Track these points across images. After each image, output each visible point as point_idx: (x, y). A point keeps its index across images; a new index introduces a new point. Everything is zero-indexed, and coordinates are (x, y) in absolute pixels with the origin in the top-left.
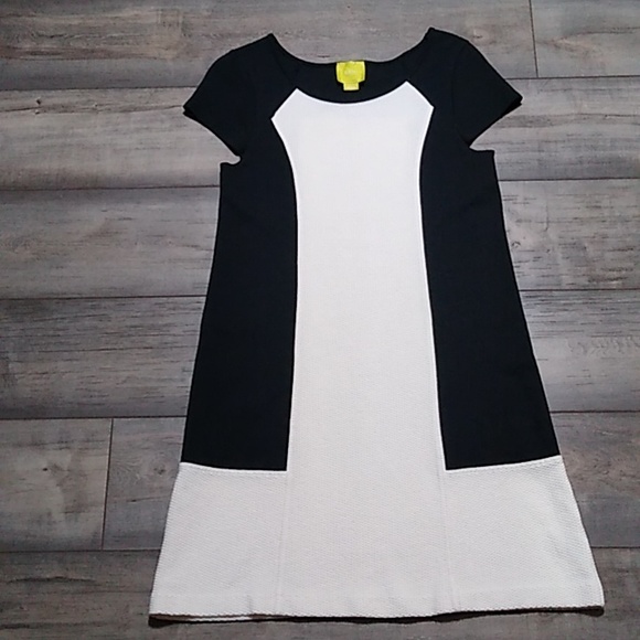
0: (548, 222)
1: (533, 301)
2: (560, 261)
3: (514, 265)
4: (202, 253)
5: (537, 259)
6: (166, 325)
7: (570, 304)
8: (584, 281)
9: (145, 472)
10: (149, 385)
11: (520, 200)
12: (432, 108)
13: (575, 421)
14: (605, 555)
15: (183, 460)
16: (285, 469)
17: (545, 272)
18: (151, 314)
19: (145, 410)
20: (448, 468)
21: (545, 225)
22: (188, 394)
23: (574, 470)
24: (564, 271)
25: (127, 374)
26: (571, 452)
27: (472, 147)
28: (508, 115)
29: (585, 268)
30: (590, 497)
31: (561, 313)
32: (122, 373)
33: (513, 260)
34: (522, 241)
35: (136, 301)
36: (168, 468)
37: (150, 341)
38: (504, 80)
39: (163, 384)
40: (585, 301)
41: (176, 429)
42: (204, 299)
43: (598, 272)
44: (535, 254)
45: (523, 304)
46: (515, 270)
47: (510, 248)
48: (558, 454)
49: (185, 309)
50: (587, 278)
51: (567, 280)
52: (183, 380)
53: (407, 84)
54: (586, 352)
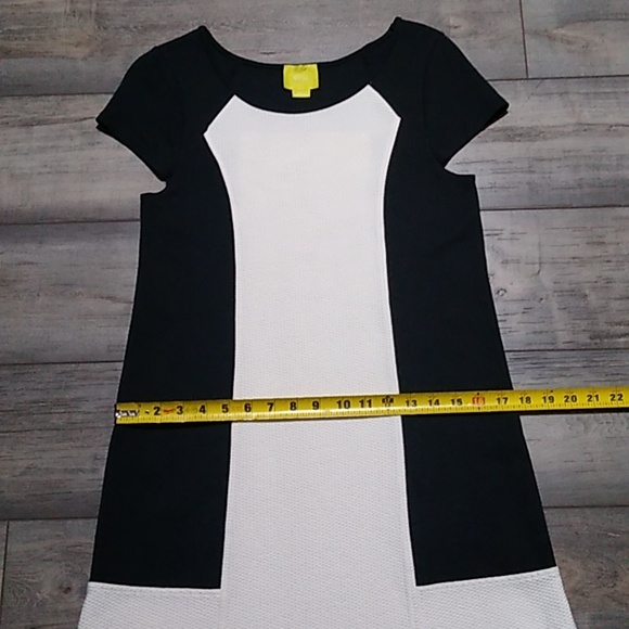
0: (540, 263)
1: (521, 364)
2: (557, 314)
3: (499, 318)
4: (120, 307)
5: (526, 310)
6: (73, 400)
7: (567, 369)
8: (584, 339)
9: (47, 591)
10: (55, 477)
11: (506, 235)
12: (399, 119)
13: (575, 518)
15: (91, 580)
16: (219, 587)
17: (538, 327)
18: (56, 385)
19: (47, 508)
20: (418, 584)
21: (537, 266)
22: (101, 489)
23: (571, 585)
24: (559, 326)
25: (25, 463)
26: (570, 560)
27: (447, 168)
28: (491, 127)
29: (586, 322)
30: (593, 618)
31: (556, 380)
32: (20, 463)
33: (497, 313)
34: (509, 287)
35: (38, 369)
36: (75, 584)
37: (55, 420)
38: (486, 82)
39: (68, 477)
40: (585, 364)
41: (84, 534)
42: (122, 364)
43: (604, 328)
44: (526, 304)
45: (510, 368)
46: (500, 325)
47: (494, 296)
48: (555, 565)
49: (98, 379)
50: (588, 334)
51: (563, 337)
52: (94, 471)
53: (368, 87)
54: (586, 429)
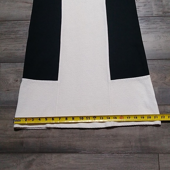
1: (143, 21)
2: (153, 6)
3: (137, 8)
4: (29, 5)
5: (145, 5)
6: (16, 31)
7: (156, 22)
8: (161, 13)
9: (11, 81)
10: (12, 52)
13: (155, 63)
14: (162, 108)
15: (23, 78)
16: (57, 80)
17: (148, 10)
18: (12, 27)
19: (11, 60)
20: (111, 80)
22: (25, 55)
23: (153, 80)
24: (154, 10)
25: (4, 48)
26: (153, 73)
29: (162, 9)
30: (159, 88)
31: (152, 25)
32: (3, 48)
33: (136, 6)
35: (7, 22)
36: (19, 79)
37: (12, 36)
39: (16, 51)
40: (160, 20)
41: (21, 67)
42: (30, 21)
43: (166, 10)
44: (144, 4)
45: (139, 22)
46: (137, 10)
47: (136, 1)
48: (149, 74)
49: (23, 25)
50: (162, 12)
51: (155, 13)
52: (23, 50)
54: (160, 38)
